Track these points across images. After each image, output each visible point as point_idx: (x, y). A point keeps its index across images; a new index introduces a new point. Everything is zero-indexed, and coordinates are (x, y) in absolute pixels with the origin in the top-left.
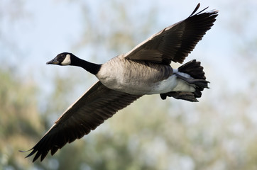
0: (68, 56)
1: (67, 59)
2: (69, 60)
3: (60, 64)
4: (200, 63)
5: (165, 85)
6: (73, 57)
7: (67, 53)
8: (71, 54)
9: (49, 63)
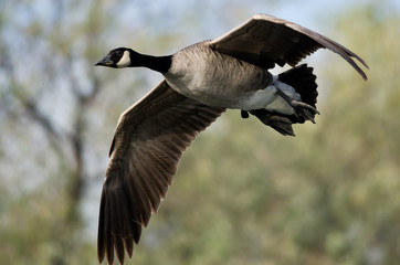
0: (126, 54)
1: (125, 58)
2: (129, 60)
3: (114, 66)
4: (312, 69)
5: (259, 98)
6: (133, 54)
7: (125, 49)
8: (130, 50)
9: (98, 64)
